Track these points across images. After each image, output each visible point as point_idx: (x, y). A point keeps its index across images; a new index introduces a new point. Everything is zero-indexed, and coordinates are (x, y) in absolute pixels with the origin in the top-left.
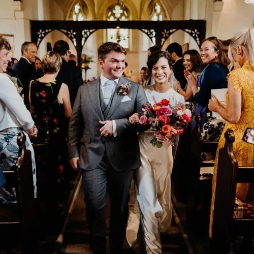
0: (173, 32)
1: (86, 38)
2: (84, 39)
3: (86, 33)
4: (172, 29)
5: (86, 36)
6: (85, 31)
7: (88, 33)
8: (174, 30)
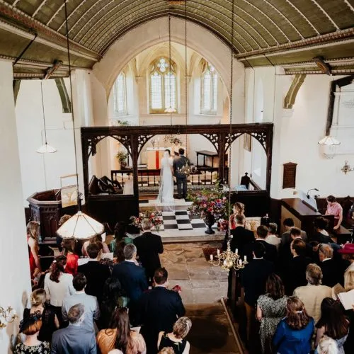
0: (237, 136)
1: (143, 145)
2: (140, 145)
3: (142, 139)
4: (237, 133)
5: (142, 142)
6: (142, 136)
7: (145, 139)
8: (238, 134)
